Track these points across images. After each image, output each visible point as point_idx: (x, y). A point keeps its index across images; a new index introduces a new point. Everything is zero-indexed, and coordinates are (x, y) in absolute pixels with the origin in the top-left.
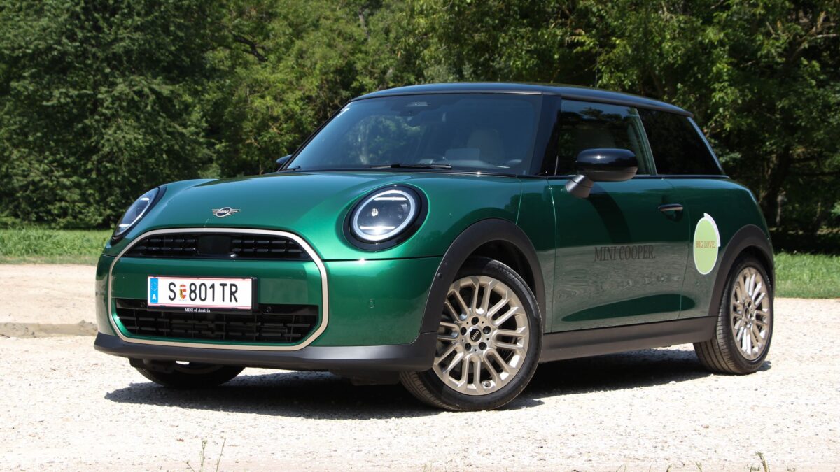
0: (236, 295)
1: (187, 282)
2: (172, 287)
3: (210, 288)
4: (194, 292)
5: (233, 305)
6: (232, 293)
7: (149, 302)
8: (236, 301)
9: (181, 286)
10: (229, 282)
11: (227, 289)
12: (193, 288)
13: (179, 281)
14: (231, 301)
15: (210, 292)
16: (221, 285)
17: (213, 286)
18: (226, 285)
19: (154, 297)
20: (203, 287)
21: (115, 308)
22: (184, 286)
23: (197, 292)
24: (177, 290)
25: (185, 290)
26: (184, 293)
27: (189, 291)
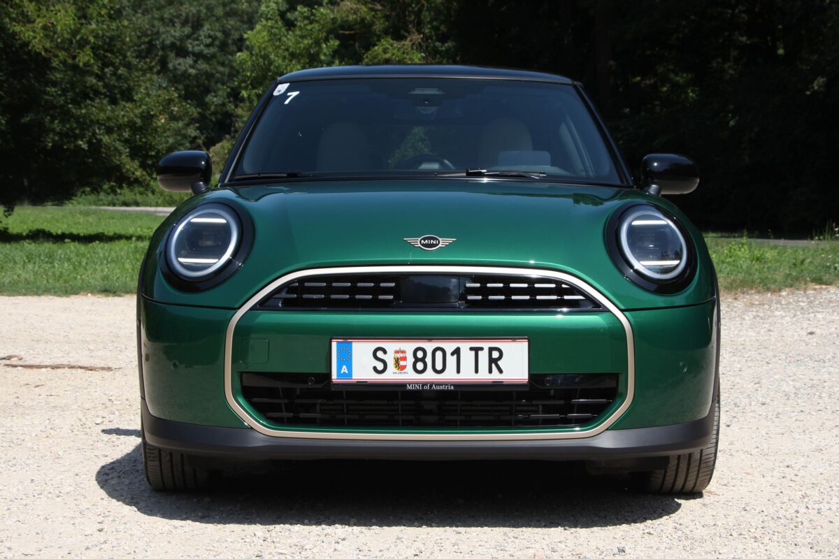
0: (500, 363)
1: (409, 347)
2: (380, 354)
3: (452, 354)
4: (423, 360)
5: (495, 376)
6: (493, 361)
7: (334, 376)
8: (501, 371)
9: (397, 352)
10: (486, 345)
11: (484, 356)
12: (420, 354)
13: (392, 346)
14: (490, 371)
15: (451, 361)
16: (471, 349)
17: (457, 352)
18: (482, 349)
19: (344, 369)
20: (439, 355)
21: (238, 386)
22: (403, 352)
23: (429, 360)
24: (390, 358)
25: (404, 359)
26: (402, 363)
27: (411, 360)
